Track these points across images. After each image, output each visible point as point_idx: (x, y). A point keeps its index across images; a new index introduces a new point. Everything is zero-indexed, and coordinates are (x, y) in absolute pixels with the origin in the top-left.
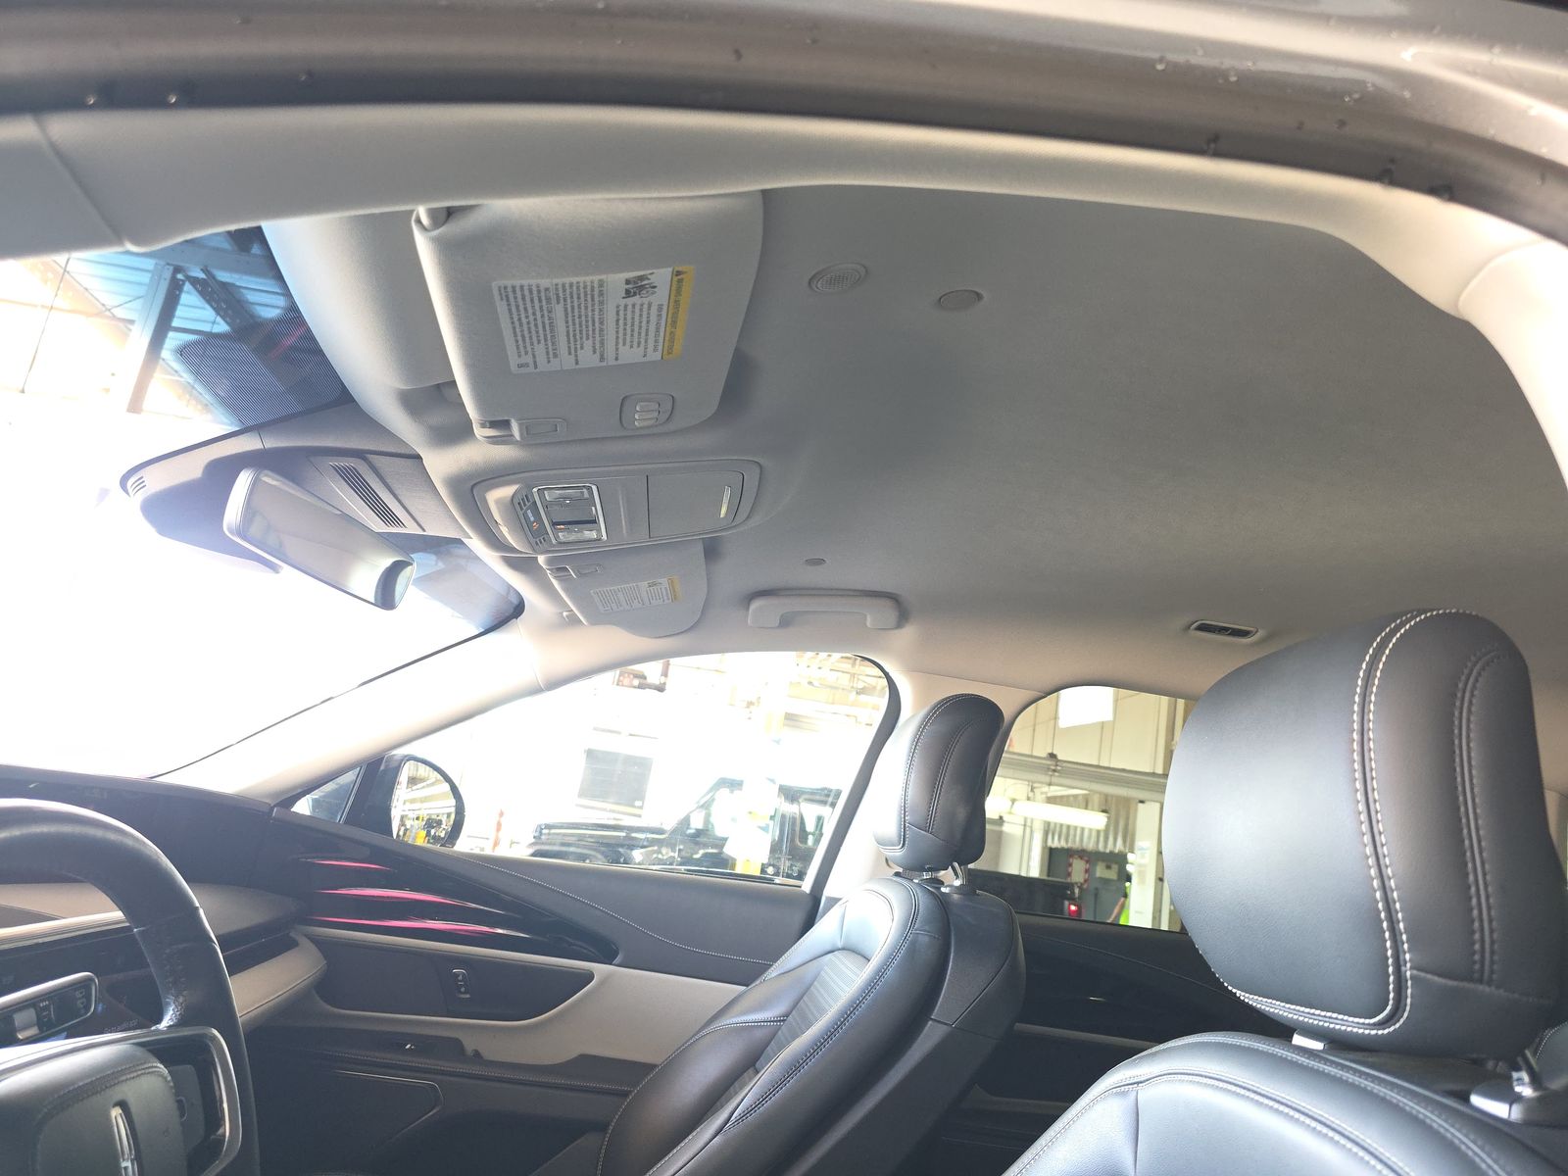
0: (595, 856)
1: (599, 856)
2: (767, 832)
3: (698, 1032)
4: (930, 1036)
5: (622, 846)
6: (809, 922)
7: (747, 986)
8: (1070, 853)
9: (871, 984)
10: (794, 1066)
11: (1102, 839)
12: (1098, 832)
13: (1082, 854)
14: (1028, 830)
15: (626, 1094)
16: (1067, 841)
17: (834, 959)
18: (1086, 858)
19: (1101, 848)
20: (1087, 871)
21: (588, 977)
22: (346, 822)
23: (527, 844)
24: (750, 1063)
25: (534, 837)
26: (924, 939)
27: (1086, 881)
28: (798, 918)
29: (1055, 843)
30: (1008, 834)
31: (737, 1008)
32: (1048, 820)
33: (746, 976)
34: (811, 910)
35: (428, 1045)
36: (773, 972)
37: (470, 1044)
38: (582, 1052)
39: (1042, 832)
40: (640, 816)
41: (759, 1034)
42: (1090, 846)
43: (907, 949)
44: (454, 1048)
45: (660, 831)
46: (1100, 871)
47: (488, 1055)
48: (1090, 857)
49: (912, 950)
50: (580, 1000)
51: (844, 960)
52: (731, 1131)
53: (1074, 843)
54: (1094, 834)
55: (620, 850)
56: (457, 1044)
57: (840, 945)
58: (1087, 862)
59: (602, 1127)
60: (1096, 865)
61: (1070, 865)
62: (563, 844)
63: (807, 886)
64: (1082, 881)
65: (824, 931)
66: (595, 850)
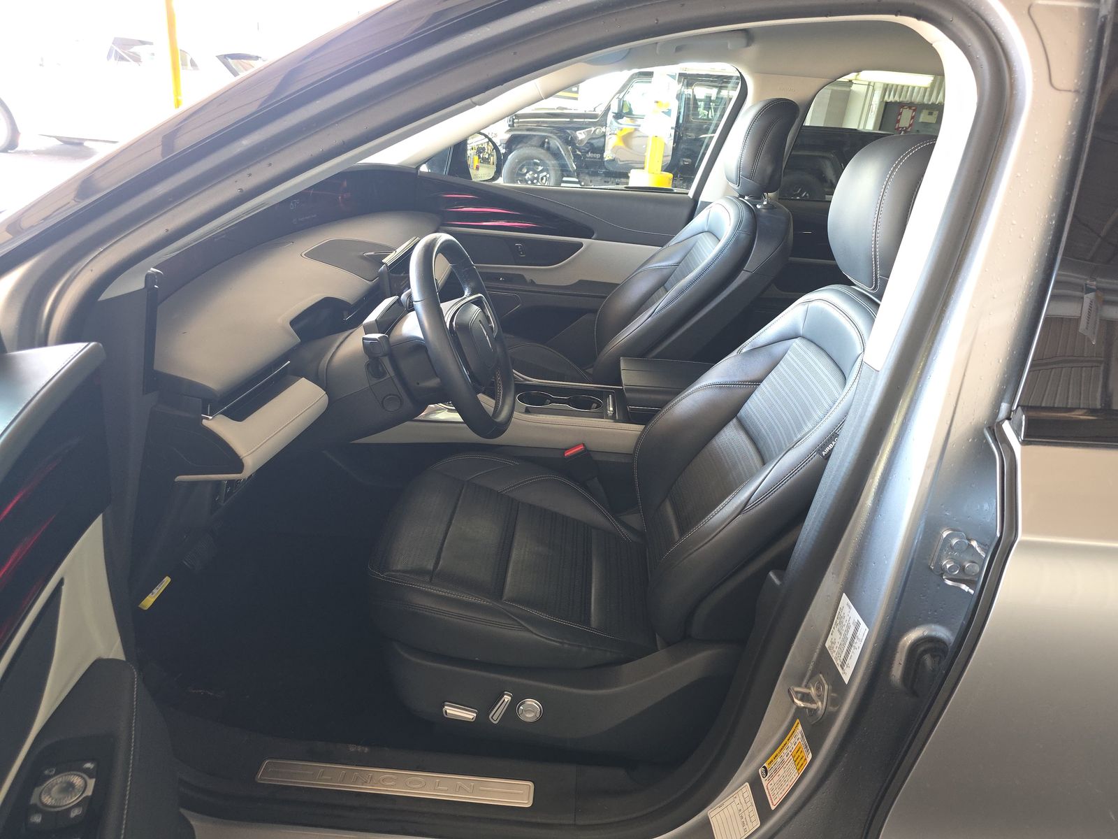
0: (550, 137)
1: (555, 137)
2: (669, 115)
3: (635, 271)
4: (742, 277)
5: (569, 128)
6: (691, 217)
7: (662, 246)
8: (901, 105)
9: (721, 251)
10: (682, 291)
11: (927, 94)
12: (926, 89)
13: (910, 105)
14: (871, 88)
15: (605, 297)
16: (900, 97)
17: (703, 237)
18: (913, 108)
19: (926, 101)
20: (912, 118)
21: (581, 245)
22: (450, 174)
23: (506, 130)
24: (662, 285)
25: (509, 125)
26: (743, 235)
27: (910, 125)
28: (686, 212)
29: (890, 98)
30: (855, 92)
31: (656, 259)
32: (887, 82)
33: (661, 242)
34: (693, 208)
35: (510, 278)
36: (673, 242)
37: (528, 277)
38: (580, 279)
39: (881, 89)
40: (576, 99)
41: (665, 272)
42: (917, 99)
43: (735, 239)
44: (520, 278)
45: (595, 116)
46: (924, 117)
47: (538, 282)
48: (916, 108)
49: (737, 241)
50: (578, 255)
51: (708, 238)
52: (654, 316)
53: (905, 98)
54: (922, 91)
55: (568, 131)
56: (522, 277)
57: (706, 230)
58: (914, 110)
59: (594, 311)
60: (920, 112)
61: (900, 114)
62: (528, 130)
63: (691, 193)
64: (907, 126)
65: (699, 221)
66: (551, 133)
